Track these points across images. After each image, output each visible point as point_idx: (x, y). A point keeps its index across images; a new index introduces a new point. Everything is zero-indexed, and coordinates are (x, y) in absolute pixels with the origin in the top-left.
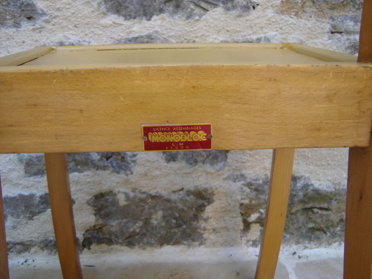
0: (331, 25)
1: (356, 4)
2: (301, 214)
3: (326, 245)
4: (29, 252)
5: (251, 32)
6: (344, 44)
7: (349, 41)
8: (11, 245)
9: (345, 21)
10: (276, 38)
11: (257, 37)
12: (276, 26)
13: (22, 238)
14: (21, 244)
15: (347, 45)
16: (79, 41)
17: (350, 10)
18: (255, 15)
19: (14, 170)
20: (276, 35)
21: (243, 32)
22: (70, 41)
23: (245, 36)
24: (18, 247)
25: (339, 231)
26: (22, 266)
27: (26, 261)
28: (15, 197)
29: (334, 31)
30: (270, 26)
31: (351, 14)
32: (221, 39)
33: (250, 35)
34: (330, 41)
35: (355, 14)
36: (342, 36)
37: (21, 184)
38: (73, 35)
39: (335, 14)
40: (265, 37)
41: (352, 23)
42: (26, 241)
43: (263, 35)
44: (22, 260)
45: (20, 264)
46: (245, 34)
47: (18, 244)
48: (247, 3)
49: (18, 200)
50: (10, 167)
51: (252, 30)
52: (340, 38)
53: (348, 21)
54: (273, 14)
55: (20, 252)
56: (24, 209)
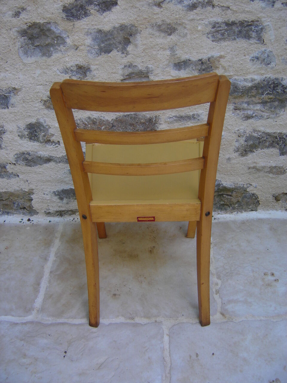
0: (234, 106)
1: (249, 95)
2: (217, 197)
3: (229, 213)
4: (75, 215)
5: (190, 111)
6: (241, 116)
7: (244, 115)
8: (66, 212)
9: (242, 104)
10: (203, 114)
11: (192, 113)
12: (203, 108)
13: (71, 208)
14: (71, 211)
15: (243, 116)
16: (99, 117)
17: (245, 98)
19: (67, 177)
20: (203, 112)
21: (185, 111)
22: (94, 117)
23: (186, 113)
24: (69, 212)
25: (237, 206)
26: (72, 222)
27: (74, 219)
28: (68, 189)
29: (236, 108)
30: (200, 108)
31: (246, 100)
32: (173, 115)
33: (189, 112)
34: (233, 114)
35: (248, 100)
36: (240, 111)
37: (70, 183)
38: (95, 113)
39: (237, 101)
40: (197, 114)
41: (246, 105)
42: (74, 210)
43: (196, 113)
44: (72, 219)
45: (71, 220)
46: (186, 112)
47: (69, 211)
49: (69, 191)
50: (65, 176)
51: (190, 110)
52: (239, 113)
53: (244, 104)
55: (70, 215)
56: (72, 195)
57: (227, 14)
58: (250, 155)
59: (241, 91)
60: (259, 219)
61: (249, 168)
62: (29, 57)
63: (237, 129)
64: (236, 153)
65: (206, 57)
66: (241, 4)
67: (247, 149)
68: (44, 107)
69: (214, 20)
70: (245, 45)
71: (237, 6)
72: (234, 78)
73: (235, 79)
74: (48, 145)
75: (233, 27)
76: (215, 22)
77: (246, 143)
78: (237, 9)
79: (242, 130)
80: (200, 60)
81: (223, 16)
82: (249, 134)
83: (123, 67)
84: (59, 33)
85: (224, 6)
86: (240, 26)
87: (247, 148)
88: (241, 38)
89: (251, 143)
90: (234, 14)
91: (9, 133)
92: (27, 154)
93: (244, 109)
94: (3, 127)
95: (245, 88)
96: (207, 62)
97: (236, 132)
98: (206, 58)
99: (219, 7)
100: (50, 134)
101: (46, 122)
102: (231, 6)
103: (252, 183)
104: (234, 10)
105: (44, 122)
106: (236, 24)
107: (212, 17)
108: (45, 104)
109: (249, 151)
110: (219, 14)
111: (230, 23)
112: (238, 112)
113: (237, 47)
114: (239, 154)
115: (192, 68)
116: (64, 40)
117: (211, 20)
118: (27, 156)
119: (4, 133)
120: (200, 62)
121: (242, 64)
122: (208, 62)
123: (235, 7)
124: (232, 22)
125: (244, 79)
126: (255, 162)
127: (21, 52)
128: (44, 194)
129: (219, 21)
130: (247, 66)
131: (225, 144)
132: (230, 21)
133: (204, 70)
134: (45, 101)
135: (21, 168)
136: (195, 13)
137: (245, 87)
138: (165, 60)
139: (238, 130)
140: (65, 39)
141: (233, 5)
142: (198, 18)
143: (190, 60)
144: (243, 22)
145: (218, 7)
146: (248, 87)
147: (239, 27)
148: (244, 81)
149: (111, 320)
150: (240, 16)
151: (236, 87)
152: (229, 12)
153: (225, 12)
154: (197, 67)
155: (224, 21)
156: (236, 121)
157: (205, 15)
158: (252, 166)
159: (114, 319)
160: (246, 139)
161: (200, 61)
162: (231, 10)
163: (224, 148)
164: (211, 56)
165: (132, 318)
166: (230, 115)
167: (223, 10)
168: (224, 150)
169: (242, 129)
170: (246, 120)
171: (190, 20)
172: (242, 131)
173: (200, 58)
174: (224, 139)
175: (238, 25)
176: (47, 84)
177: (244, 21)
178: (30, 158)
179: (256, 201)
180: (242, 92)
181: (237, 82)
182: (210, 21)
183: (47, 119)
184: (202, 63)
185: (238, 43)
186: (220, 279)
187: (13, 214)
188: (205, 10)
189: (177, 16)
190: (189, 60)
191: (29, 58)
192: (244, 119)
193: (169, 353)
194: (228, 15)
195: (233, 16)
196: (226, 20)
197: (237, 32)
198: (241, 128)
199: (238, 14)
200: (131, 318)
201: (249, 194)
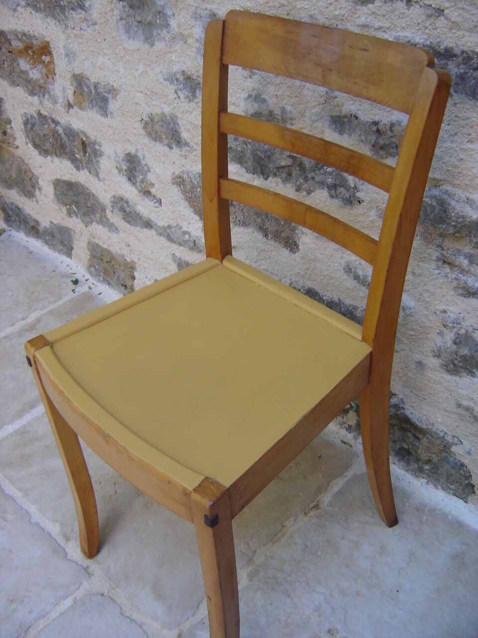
0: (440, 253)
1: (472, 241)
2: (398, 429)
6: (453, 282)
7: (459, 282)
9: (457, 256)
15: (456, 284)
17: (465, 245)
18: (359, 211)
19: (171, 264)
29: (444, 260)
31: (466, 249)
34: (438, 271)
35: (472, 252)
36: (452, 271)
39: (445, 243)
41: (467, 262)
48: (350, 196)
50: (168, 261)
52: (448, 273)
53: (462, 257)
54: (376, 218)
57: (436, 29)
59: (453, 223)
61: (459, 406)
62: (132, 38)
63: (442, 307)
64: (436, 358)
65: (387, 119)
66: (470, 8)
67: (457, 362)
68: (143, 132)
69: (406, 37)
70: (475, 115)
71: (459, 11)
72: (444, 187)
73: (446, 192)
74: (148, 199)
75: (450, 63)
76: (409, 41)
77: (454, 347)
78: (459, 20)
79: (451, 315)
80: (376, 123)
81: (426, 31)
82: (467, 331)
83: (247, 97)
84: (161, 6)
85: (430, 5)
86: (465, 64)
87: (456, 359)
88: (464, 95)
89: (465, 351)
90: (453, 31)
91: (107, 158)
92: (126, 202)
93: (463, 271)
94: (101, 146)
95: (461, 219)
96: (386, 131)
97: (438, 312)
98: (387, 123)
99: (421, 6)
100: (149, 183)
101: (146, 159)
102: (447, 8)
103: (464, 440)
104: (453, 19)
105: (142, 158)
106: (455, 56)
107: (403, 28)
108: (146, 127)
109: (462, 367)
110: (418, 24)
111: (442, 51)
112: (447, 269)
113: (456, 116)
114: (443, 366)
115: (360, 136)
116: (166, 20)
117: (402, 34)
118: (125, 205)
119: (101, 156)
120: (375, 129)
121: (462, 159)
122: (389, 133)
123: (456, 14)
124: (446, 50)
125: (468, 199)
126: (472, 399)
127: (121, 27)
128: (147, 278)
129: (417, 40)
130: (473, 168)
132: (442, 47)
133: (382, 148)
134: (146, 123)
135: (119, 221)
136: (370, 12)
137: (463, 217)
138: (316, 103)
139: (445, 312)
140: (168, 19)
141: (452, 7)
142: (377, 25)
143: (356, 118)
144: (471, 54)
145: (418, 6)
146: (468, 220)
147: (462, 66)
148: (467, 203)
150: (465, 39)
151: (445, 212)
152: (441, 22)
153: (432, 20)
154: (369, 138)
155: (429, 43)
156: (441, 288)
157: (390, 20)
158: (465, 403)
159: (47, 521)
160: (457, 338)
161: (376, 125)
162: (446, 18)
164: (397, 121)
165: (67, 538)
166: (431, 270)
167: (429, 17)
169: (453, 313)
170: (465, 297)
171: (360, 25)
172: (452, 316)
173: (377, 119)
175: (460, 59)
176: (148, 93)
177: (473, 52)
178: (128, 210)
179: (467, 482)
180: (455, 226)
181: (449, 200)
182: (399, 36)
183: (148, 155)
184: (378, 131)
185: (458, 105)
186: (250, 580)
187: (115, 289)
188: (390, 8)
189: (337, 13)
190: (355, 116)
191: (131, 41)
192: (461, 291)
194: (438, 30)
195: (450, 35)
196: (435, 41)
197: (456, 78)
198: (451, 308)
199: (461, 33)
200: (66, 536)
201: (455, 459)
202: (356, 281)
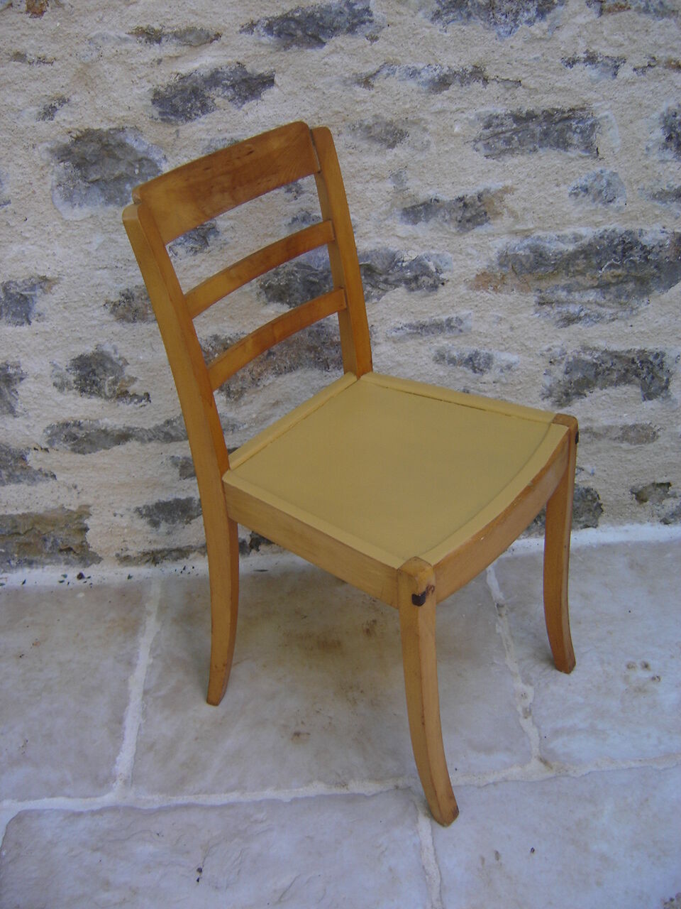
0: (538, 297)
1: (569, 272)
3: (536, 535)
4: (187, 558)
5: (440, 312)
6: (554, 318)
7: (561, 315)
8: (166, 552)
9: (555, 292)
10: (470, 318)
11: (447, 317)
12: (470, 303)
13: (178, 544)
14: (179, 550)
15: (558, 319)
16: (237, 334)
17: (562, 278)
18: (444, 293)
19: (167, 473)
20: (470, 314)
21: (431, 313)
22: (226, 334)
23: (432, 317)
24: (174, 554)
26: (181, 576)
27: (184, 569)
28: (170, 502)
29: (543, 302)
30: (463, 304)
31: (563, 282)
32: (405, 323)
33: (438, 315)
34: (537, 315)
35: (569, 282)
36: (552, 308)
37: (175, 487)
38: (228, 327)
39: (544, 284)
40: (457, 318)
41: (565, 293)
42: (184, 547)
43: (454, 315)
44: (180, 568)
45: (178, 572)
46: (432, 315)
47: (174, 550)
48: (435, 281)
49: (173, 505)
50: (162, 471)
51: (441, 309)
52: (549, 311)
53: (560, 291)
54: (465, 292)
55: (176, 559)
56: (180, 513)
57: (516, 98)
58: (578, 404)
59: (553, 262)
60: (603, 545)
62: (77, 206)
63: (546, 347)
64: (546, 400)
65: (474, 191)
66: (545, 74)
67: (570, 391)
68: (112, 318)
69: (488, 111)
70: (558, 161)
71: (536, 79)
72: (535, 235)
73: (539, 238)
74: (124, 402)
75: (530, 124)
76: (491, 115)
77: (567, 376)
78: (537, 86)
79: (556, 349)
80: (460, 199)
81: (507, 102)
82: (574, 357)
83: (290, 222)
84: (144, 152)
85: (508, 80)
86: (545, 121)
87: (570, 388)
88: (548, 148)
89: (578, 375)
90: (532, 97)
91: (32, 379)
92: (74, 425)
93: (560, 302)
94: (18, 367)
95: (560, 256)
96: (475, 202)
97: (545, 353)
98: (474, 195)
99: (498, 82)
100: (127, 379)
101: (119, 351)
102: (525, 78)
103: (583, 464)
104: (532, 86)
105: (113, 351)
106: (536, 117)
107: (483, 104)
108: (114, 310)
109: (574, 394)
110: (498, 98)
111: (524, 116)
112: (547, 308)
113: (541, 168)
114: (553, 404)
115: (444, 217)
116: (156, 166)
117: (482, 110)
118: (75, 430)
119: (21, 379)
120: (461, 204)
121: (552, 203)
122: (479, 204)
123: (533, 81)
124: (527, 113)
125: (558, 237)
126: (588, 419)
127: (58, 196)
128: (115, 515)
129: (499, 112)
130: (563, 207)
131: (521, 382)
132: (524, 112)
133: (468, 221)
134: (115, 305)
135: (62, 458)
136: (445, 98)
137: (561, 253)
138: (382, 202)
139: (549, 350)
140: (158, 164)
141: (530, 76)
142: (454, 108)
143: (437, 201)
144: (550, 111)
145: (495, 83)
146: (567, 253)
147: (544, 124)
148: (559, 240)
149: (296, 790)
150: (544, 100)
151: (541, 255)
152: (520, 92)
153: (511, 91)
154: (454, 215)
155: (509, 112)
156: (543, 329)
157: (467, 100)
158: (582, 427)
159: (301, 789)
160: (568, 367)
161: (461, 201)
162: (524, 87)
163: (520, 391)
164: (485, 190)
165: (343, 784)
166: (530, 317)
167: (508, 89)
168: (519, 395)
169: (558, 346)
170: (565, 327)
171: (436, 112)
172: (558, 350)
173: (460, 195)
174: (518, 370)
175: (541, 118)
176: (120, 265)
177: (553, 109)
178: (81, 434)
179: (595, 504)
180: (555, 264)
181: (542, 244)
182: (480, 113)
183: (120, 346)
184: (465, 205)
185: (543, 158)
186: (531, 685)
187: (43, 564)
188: (468, 90)
189: (407, 106)
190: (435, 200)
191: (77, 210)
192: (561, 323)
193: (435, 854)
194: (518, 99)
195: (529, 100)
196: (514, 109)
197: (540, 135)
198: (555, 343)
199: (539, 96)
200: (340, 783)
201: (579, 490)
202: (451, 365)
